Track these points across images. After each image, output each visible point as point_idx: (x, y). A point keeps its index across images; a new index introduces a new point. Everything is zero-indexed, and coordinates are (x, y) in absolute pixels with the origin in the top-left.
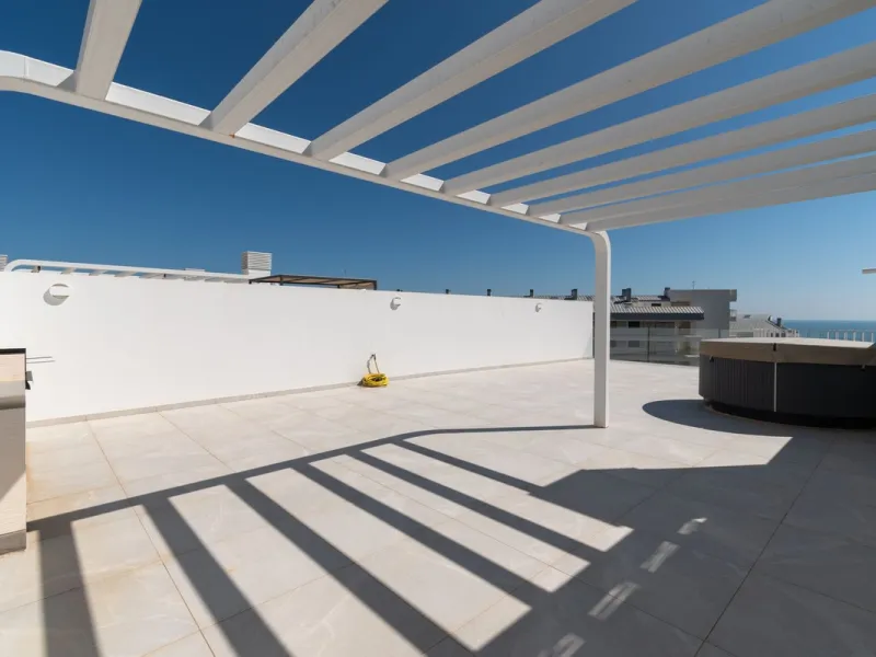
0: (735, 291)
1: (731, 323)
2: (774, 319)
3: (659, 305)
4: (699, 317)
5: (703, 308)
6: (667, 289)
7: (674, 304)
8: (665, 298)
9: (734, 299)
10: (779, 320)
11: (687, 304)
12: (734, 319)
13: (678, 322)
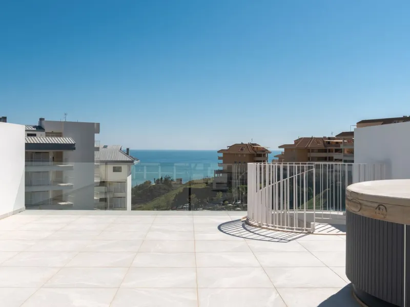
0: (98, 125)
1: (96, 153)
2: (124, 149)
3: (35, 135)
4: (70, 147)
5: (73, 138)
6: (41, 120)
7: (48, 135)
8: (40, 128)
9: (98, 132)
10: (128, 149)
11: (59, 135)
12: (98, 149)
13: (51, 153)
